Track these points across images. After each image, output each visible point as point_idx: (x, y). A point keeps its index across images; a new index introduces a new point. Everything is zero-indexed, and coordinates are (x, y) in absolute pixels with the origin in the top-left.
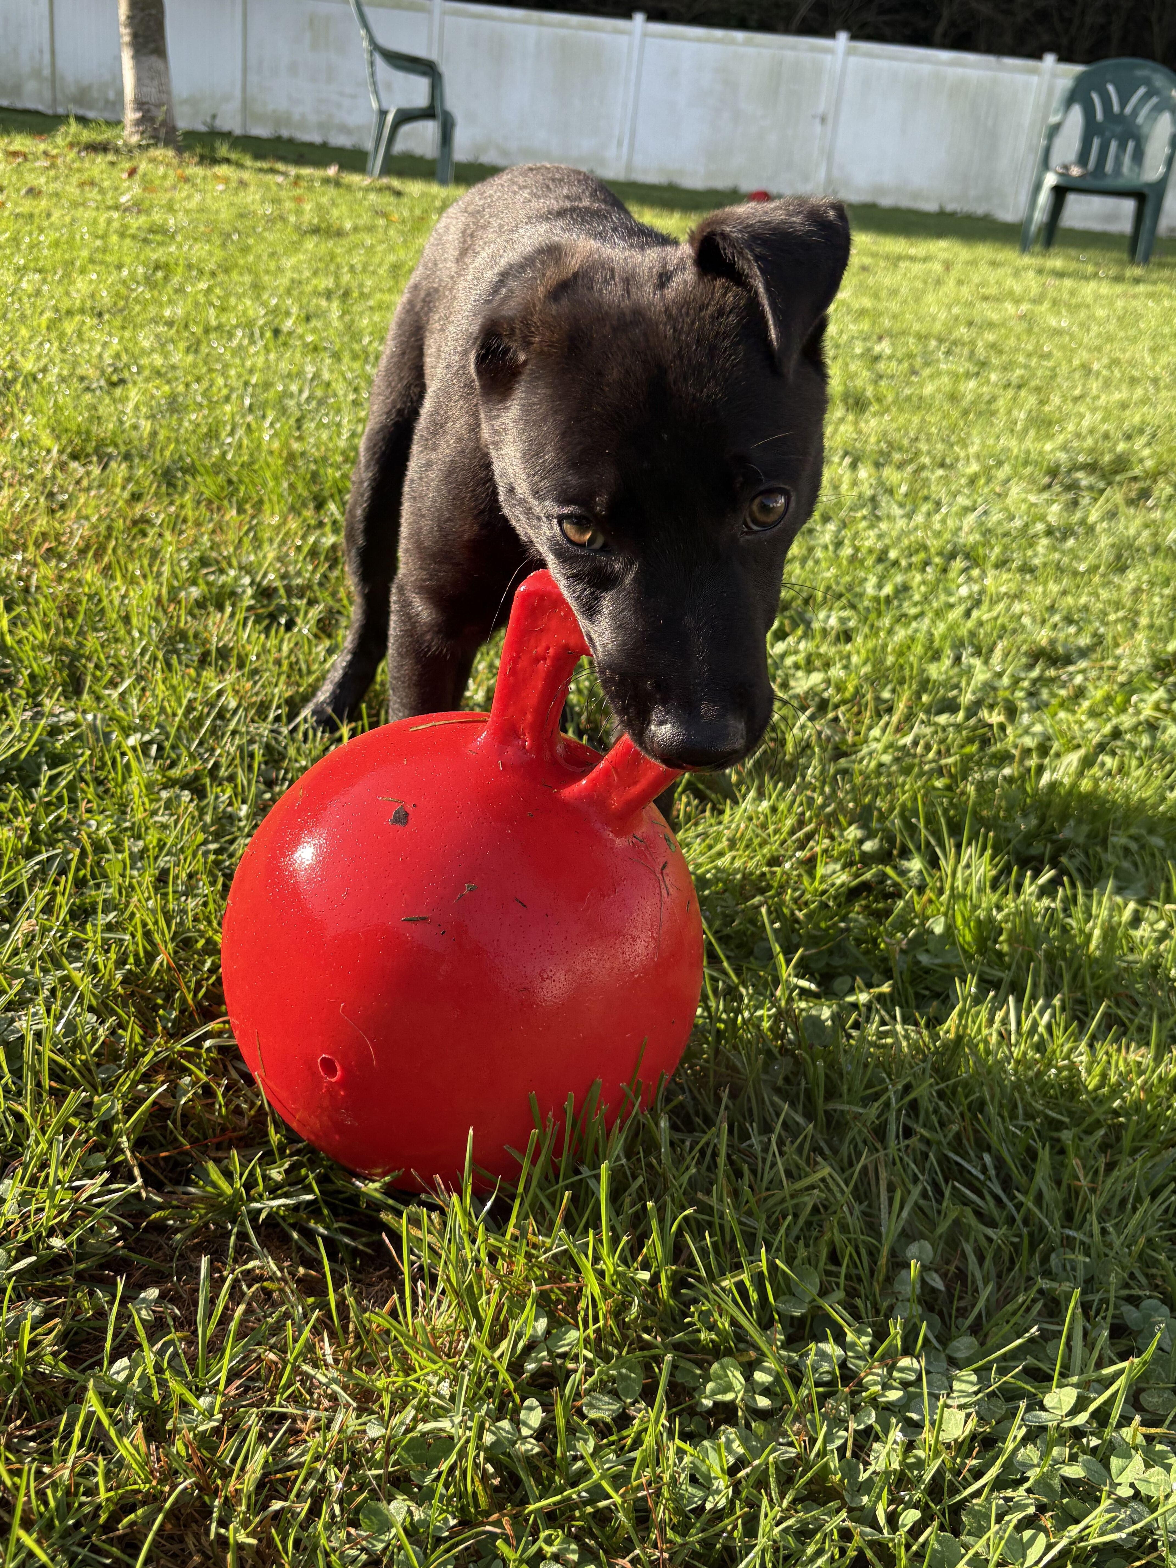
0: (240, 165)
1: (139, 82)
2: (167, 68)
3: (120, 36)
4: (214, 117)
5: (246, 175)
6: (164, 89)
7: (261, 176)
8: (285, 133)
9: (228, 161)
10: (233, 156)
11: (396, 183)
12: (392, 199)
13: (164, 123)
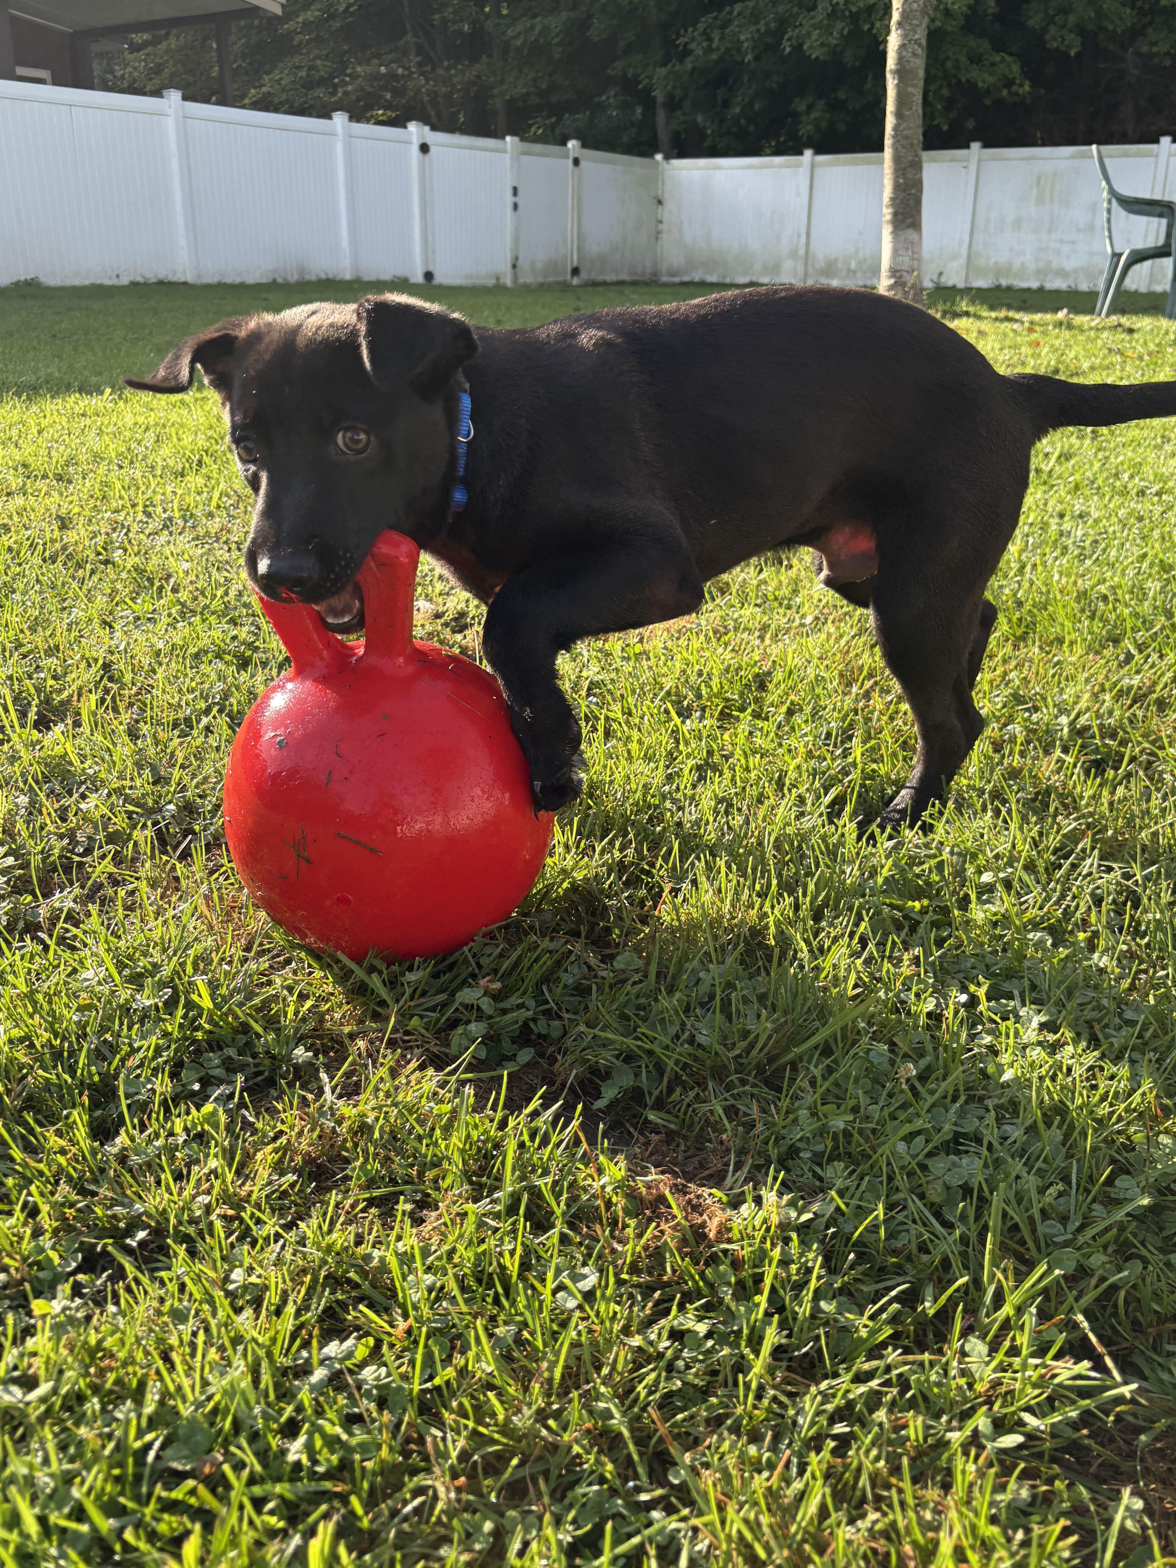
0: (978, 317)
1: (895, 252)
2: (921, 238)
3: (882, 215)
4: (941, 274)
5: (985, 326)
6: (917, 257)
7: (997, 324)
8: (1004, 283)
9: (967, 314)
10: (971, 309)
11: (1125, 320)
12: (1126, 337)
13: (913, 286)
